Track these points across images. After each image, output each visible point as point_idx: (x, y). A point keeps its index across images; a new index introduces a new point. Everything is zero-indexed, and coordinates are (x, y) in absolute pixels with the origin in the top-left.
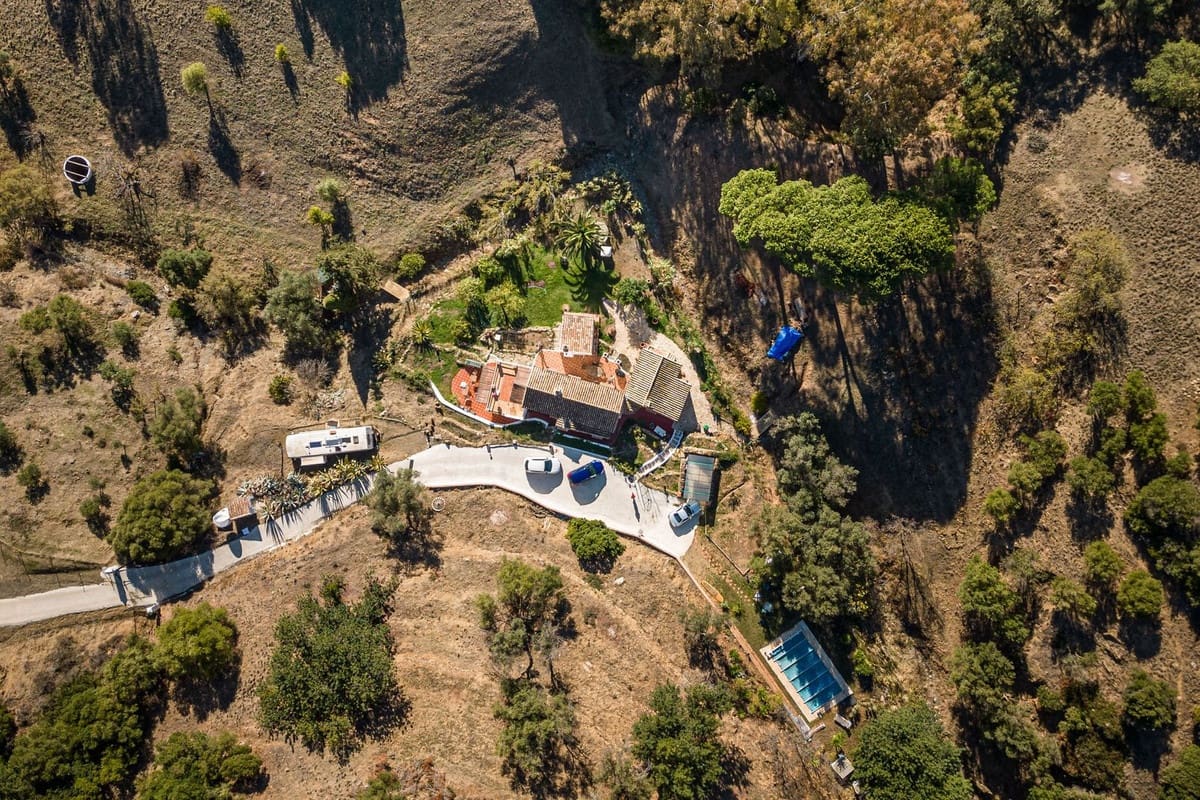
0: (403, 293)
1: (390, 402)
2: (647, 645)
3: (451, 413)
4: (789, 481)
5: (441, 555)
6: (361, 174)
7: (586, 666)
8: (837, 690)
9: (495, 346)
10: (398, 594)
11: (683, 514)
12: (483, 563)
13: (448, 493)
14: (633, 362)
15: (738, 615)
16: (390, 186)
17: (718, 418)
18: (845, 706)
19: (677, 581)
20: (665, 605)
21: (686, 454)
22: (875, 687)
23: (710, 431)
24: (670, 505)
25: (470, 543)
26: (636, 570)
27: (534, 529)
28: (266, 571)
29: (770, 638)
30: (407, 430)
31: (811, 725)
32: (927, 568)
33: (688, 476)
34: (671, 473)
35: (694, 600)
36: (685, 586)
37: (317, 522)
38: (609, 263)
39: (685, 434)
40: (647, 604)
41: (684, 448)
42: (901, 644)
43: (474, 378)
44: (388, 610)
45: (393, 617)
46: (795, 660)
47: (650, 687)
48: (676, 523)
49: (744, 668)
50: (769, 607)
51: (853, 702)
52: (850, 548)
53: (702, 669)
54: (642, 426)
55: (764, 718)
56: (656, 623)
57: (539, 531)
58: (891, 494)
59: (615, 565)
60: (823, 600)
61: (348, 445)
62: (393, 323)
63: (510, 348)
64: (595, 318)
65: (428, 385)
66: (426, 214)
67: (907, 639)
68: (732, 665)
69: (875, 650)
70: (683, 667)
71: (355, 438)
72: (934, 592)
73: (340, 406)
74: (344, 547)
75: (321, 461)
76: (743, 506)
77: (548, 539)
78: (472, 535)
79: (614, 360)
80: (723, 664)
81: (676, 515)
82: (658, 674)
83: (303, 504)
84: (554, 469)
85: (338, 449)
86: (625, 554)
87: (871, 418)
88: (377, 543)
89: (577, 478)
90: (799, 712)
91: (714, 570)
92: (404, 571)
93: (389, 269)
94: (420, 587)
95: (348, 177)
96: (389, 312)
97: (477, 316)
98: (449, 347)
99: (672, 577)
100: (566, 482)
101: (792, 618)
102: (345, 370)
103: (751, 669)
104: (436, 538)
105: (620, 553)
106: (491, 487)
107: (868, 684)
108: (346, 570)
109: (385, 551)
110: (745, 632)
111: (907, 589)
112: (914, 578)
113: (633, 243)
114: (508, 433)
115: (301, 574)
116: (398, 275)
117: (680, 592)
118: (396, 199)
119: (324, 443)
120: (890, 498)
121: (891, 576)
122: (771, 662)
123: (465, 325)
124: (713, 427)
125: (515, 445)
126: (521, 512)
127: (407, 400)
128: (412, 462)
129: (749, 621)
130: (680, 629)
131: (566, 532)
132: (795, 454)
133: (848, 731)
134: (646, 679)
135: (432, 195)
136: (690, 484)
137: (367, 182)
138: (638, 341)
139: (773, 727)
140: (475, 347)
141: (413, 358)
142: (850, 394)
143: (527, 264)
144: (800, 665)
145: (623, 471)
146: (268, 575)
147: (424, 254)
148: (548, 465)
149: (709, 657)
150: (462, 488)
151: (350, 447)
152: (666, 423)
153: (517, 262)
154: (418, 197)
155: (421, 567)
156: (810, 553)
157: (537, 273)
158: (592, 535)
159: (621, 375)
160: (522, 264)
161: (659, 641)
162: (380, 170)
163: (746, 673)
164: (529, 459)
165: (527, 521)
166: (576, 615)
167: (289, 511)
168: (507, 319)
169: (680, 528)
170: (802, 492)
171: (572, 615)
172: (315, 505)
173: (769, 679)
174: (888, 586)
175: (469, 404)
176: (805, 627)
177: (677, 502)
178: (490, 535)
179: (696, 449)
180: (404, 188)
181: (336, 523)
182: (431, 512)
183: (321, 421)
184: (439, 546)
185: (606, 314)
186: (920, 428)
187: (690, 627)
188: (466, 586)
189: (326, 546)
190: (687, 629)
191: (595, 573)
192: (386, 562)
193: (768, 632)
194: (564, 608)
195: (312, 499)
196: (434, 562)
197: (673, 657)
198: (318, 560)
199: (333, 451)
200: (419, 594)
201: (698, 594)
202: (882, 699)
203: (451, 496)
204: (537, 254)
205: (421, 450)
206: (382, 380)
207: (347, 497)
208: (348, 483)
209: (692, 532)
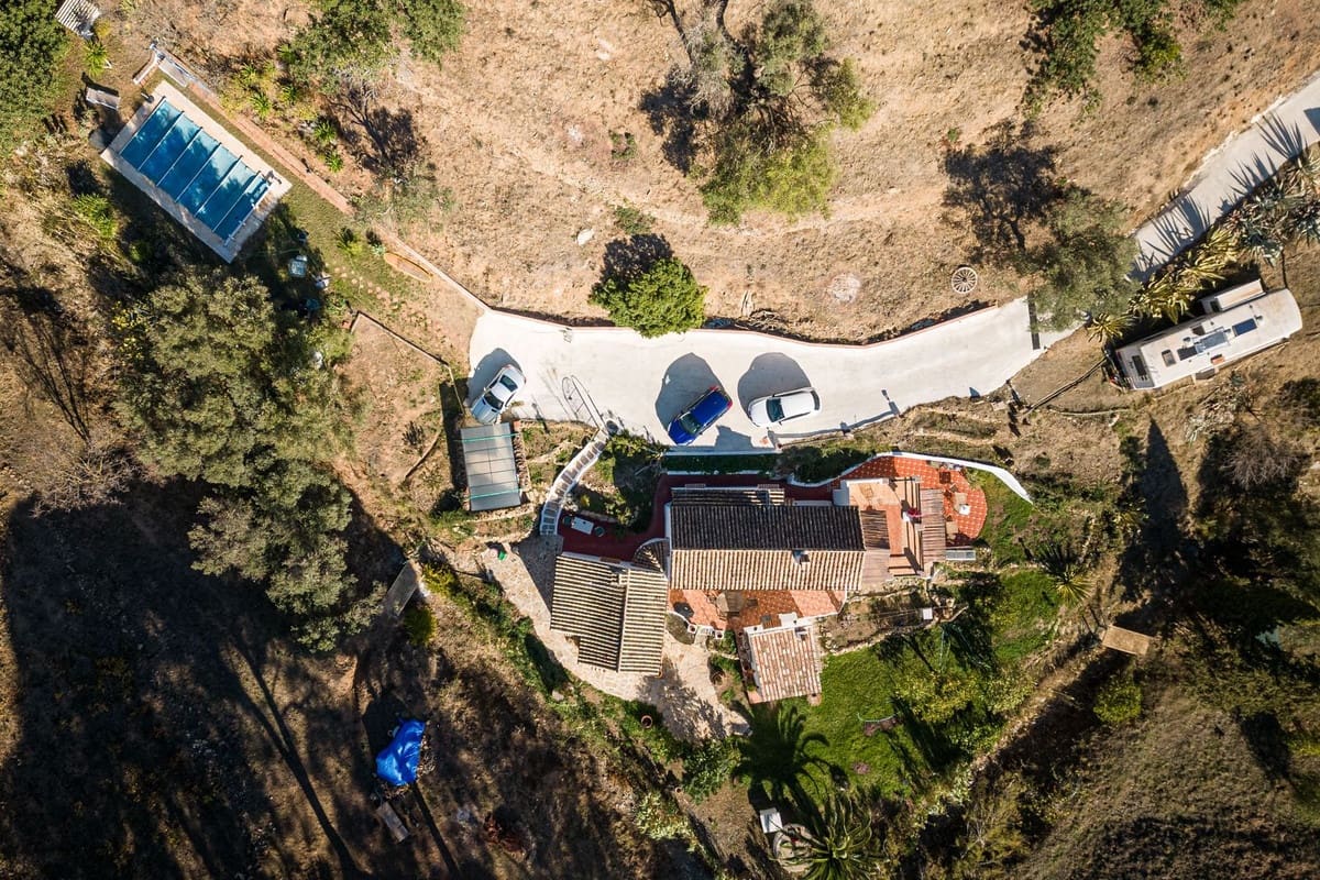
0: (1113, 638)
1: (1103, 443)
2: (499, 129)
3: (980, 454)
4: (321, 513)
5: (945, 183)
6: (1260, 840)
7: (609, 50)
8: (132, 154)
9: (925, 595)
10: (1021, 80)
11: (501, 392)
12: (858, 192)
13: (949, 305)
14: (668, 637)
15: (348, 237)
16: (1201, 833)
17: (487, 578)
18: (109, 126)
19: (477, 268)
20: (486, 216)
21: (525, 500)
22: (63, 177)
23: (495, 552)
24: (528, 401)
25: (888, 225)
26: (560, 265)
27: (772, 285)
28: (1291, 52)
29: (281, 209)
30: (1061, 402)
31: (159, 76)
32: (40, 420)
33: (511, 464)
34: (543, 459)
35: (436, 241)
36: (459, 262)
37: (1198, 180)
38: (759, 801)
39: (536, 533)
40: (521, 208)
41: (531, 508)
42: (51, 269)
43: (952, 528)
44: (1034, 41)
45: (1024, 29)
46: (224, 183)
47: (472, 44)
48: (510, 372)
49: (308, 143)
50: (296, 268)
51: (97, 137)
52: (173, 424)
53: (384, 112)
54: (617, 526)
55: (245, 60)
56: (495, 178)
57: (761, 286)
58: (138, 534)
59: (601, 264)
60: (185, 312)
61: (1181, 345)
62: (1116, 580)
63: (898, 599)
64: (755, 697)
65: (1036, 495)
66: (1119, 800)
67: (43, 281)
68: (334, 142)
69: (85, 247)
70: (421, 107)
71: (1171, 362)
72: (15, 379)
73: (1196, 410)
74: (1143, 145)
75: (1224, 299)
76: (397, 436)
77: (741, 274)
78: (887, 241)
79: (702, 629)
80: (348, 137)
81: (512, 387)
82: (463, 77)
83: (1239, 205)
84: (760, 407)
85: (1199, 331)
86: (587, 289)
87: (216, 654)
88: (1076, 172)
89: (713, 402)
90: (187, 92)
91: (416, 306)
92: (1016, 132)
93: (1153, 676)
94: (979, 110)
95: (1281, 828)
96: (1129, 596)
97: (971, 638)
98: (1012, 570)
99: (488, 272)
100: (731, 389)
101: (253, 260)
102: (1189, 475)
103: (297, 144)
104: (961, 214)
105: (598, 288)
106: (872, 340)
107: (79, 180)
108: (1131, 100)
109: (1058, 160)
110: (327, 210)
111: (64, 371)
112: (57, 394)
113: (724, 847)
114: (865, 448)
115: (1220, 68)
116: (1131, 667)
117: (467, 249)
118: (1181, 810)
119: (1230, 336)
120: (140, 525)
121: (103, 386)
122: (266, 169)
123: (993, 618)
124: (490, 559)
125: (846, 431)
126: (803, 312)
127: (1070, 455)
128: (1036, 345)
129: (324, 231)
130: (445, 179)
131: (707, 298)
132: (324, 567)
133: (90, 84)
134: (484, 61)
135: (1119, 840)
136: (504, 452)
137: (1245, 827)
138: (667, 677)
139: (225, 47)
140: (960, 582)
141: (1072, 532)
142: (263, 684)
143: (905, 755)
144: (210, 179)
145: (633, 439)
146: (1286, 45)
147: (1096, 722)
148: (775, 412)
149: (380, 142)
150: (925, 324)
151: (1176, 340)
152: (575, 543)
153: (927, 756)
154: (1144, 827)
155: (981, 149)
156: (242, 392)
157: (884, 745)
158: (660, 307)
159: (682, 606)
160: (916, 755)
161: (479, 144)
162: (1230, 859)
163: (301, 134)
164: (814, 413)
165: (789, 298)
166: (651, 144)
167: (1264, 186)
168: (915, 646)
169: (498, 366)
170: (291, 501)
171: (660, 140)
172: (1210, 210)
173: (261, 138)
174: (104, 365)
175: (945, 477)
176: (219, 249)
177: (518, 411)
178: (854, 250)
179: (509, 516)
180: (1174, 838)
181: (1162, 188)
182: (976, 258)
183: (1228, 372)
184: (952, 199)
185: (737, 707)
186: (117, 673)
187: (427, 184)
188: (884, 138)
189: (1178, 138)
190: (432, 179)
191: (636, 238)
192: (1052, 141)
193: (286, 222)
194: (680, 151)
195: (1221, 221)
196: (957, 164)
197: (445, 121)
198: (1190, 104)
199: (1207, 325)
200: (975, 94)
201: (432, 254)
202: (45, 161)
203: (944, 302)
204: (894, 780)
205: (1025, 372)
206: (1125, 476)
207: (1152, 244)
208: (1160, 272)
209: (474, 364)
